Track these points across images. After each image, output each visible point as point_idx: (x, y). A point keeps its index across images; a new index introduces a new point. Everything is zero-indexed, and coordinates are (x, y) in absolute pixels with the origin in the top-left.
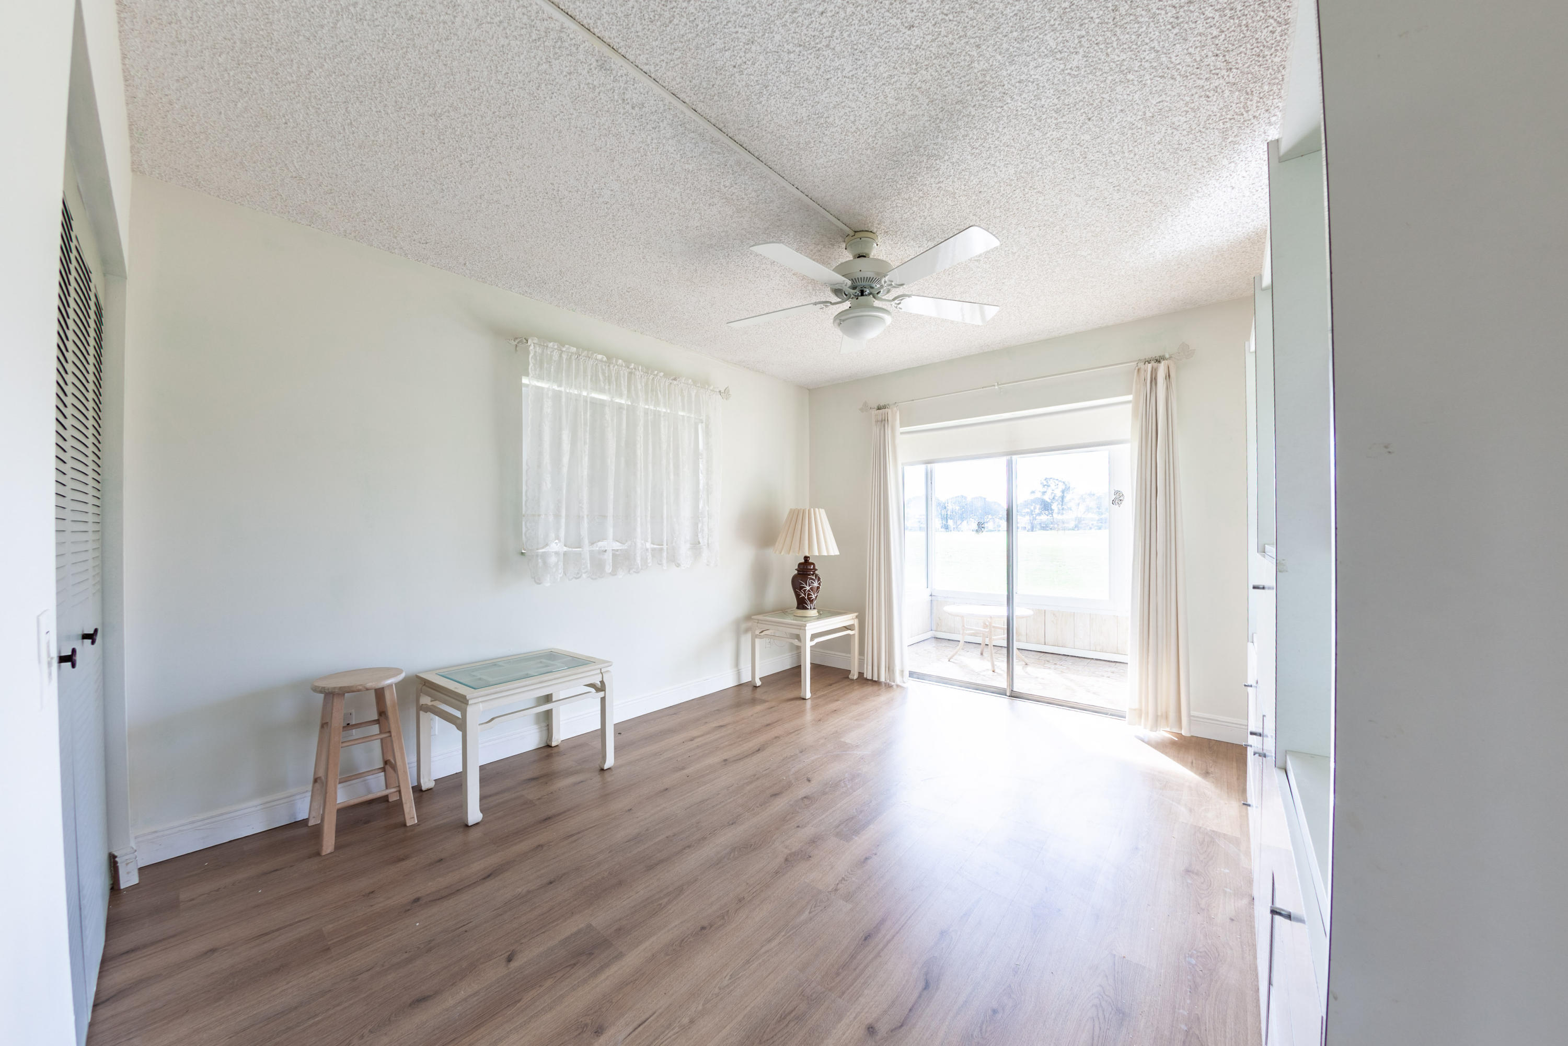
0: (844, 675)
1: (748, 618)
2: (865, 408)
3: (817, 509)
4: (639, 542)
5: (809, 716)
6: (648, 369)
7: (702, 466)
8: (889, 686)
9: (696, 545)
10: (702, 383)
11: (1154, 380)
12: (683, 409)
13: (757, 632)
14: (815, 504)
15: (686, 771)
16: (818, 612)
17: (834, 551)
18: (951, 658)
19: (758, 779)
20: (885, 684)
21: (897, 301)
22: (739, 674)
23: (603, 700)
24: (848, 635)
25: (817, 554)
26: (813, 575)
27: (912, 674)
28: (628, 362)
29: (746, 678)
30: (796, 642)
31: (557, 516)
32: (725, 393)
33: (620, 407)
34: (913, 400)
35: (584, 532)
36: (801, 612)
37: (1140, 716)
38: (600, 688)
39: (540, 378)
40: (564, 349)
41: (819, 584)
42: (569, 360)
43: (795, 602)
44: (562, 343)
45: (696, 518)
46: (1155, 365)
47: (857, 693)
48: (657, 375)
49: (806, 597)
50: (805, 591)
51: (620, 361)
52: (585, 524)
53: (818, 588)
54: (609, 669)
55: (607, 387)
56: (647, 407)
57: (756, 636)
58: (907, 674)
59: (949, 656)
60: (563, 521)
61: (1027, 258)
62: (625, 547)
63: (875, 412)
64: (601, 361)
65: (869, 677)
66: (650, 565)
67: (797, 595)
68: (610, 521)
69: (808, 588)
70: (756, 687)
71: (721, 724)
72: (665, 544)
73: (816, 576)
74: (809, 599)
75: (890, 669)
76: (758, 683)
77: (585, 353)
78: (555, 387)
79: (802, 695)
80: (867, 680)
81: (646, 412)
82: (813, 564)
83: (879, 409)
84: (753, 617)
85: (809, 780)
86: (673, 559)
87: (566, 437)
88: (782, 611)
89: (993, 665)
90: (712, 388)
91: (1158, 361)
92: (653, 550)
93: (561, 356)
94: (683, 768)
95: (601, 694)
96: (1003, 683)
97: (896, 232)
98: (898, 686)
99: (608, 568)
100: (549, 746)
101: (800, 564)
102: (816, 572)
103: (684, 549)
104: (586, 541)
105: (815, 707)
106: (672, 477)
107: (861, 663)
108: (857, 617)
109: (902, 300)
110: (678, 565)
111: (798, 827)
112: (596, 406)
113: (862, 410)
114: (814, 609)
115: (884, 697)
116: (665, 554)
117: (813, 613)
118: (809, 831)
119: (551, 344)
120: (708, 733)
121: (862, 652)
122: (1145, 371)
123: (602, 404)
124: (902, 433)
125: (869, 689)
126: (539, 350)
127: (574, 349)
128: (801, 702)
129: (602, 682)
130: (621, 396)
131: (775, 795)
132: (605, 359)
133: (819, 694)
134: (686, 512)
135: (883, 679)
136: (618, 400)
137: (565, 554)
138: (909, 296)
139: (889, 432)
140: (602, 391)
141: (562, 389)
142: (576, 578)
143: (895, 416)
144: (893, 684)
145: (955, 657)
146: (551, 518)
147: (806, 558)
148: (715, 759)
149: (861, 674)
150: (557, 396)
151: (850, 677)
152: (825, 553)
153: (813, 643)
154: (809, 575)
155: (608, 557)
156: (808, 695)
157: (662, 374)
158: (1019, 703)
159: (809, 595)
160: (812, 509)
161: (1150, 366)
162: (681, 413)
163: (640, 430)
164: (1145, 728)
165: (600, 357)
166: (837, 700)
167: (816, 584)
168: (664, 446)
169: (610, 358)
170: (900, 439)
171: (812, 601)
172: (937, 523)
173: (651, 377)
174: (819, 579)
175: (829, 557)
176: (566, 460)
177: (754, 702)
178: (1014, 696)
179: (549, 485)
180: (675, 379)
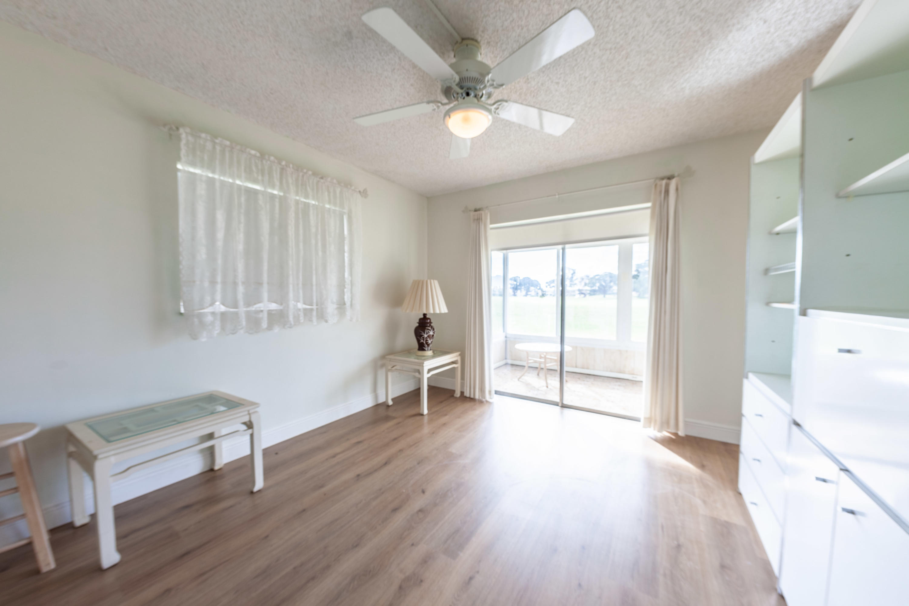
0: (450, 393)
1: (383, 357)
2: (466, 210)
3: (432, 281)
4: (292, 303)
5: (426, 430)
6: (298, 168)
7: (346, 248)
8: (481, 402)
9: (341, 306)
10: (346, 184)
11: (667, 192)
12: (329, 203)
13: (390, 367)
14: (432, 276)
15: (324, 490)
16: (433, 352)
17: (444, 309)
18: (520, 378)
19: (383, 493)
20: (479, 400)
21: (495, 106)
22: (376, 397)
23: (252, 436)
24: (454, 368)
25: (432, 312)
26: (429, 326)
27: (497, 392)
28: (279, 160)
29: (382, 399)
30: (417, 374)
31: (213, 282)
32: (364, 193)
33: (273, 196)
34: (499, 205)
35: (240, 296)
36: (421, 353)
37: (650, 422)
38: (249, 425)
39: (193, 164)
40: (217, 141)
41: (434, 333)
42: (223, 152)
43: (416, 345)
44: (214, 136)
45: (341, 286)
46: (668, 181)
47: (461, 408)
48: (306, 173)
49: (425, 342)
50: (423, 338)
51: (272, 158)
52: (241, 289)
53: (433, 335)
54: (257, 409)
55: (260, 178)
56: (297, 198)
57: (389, 370)
58: (493, 392)
59: (518, 377)
60: (219, 287)
61: (595, 83)
62: (281, 308)
63: (472, 213)
64: (255, 156)
65: (468, 395)
66: (302, 321)
67: (418, 341)
68: (265, 287)
69: (426, 336)
70: (388, 406)
71: (359, 440)
72: (315, 304)
73: (432, 327)
74: (427, 343)
75: (482, 390)
76: (390, 403)
77: (238, 147)
78: (210, 175)
79: (421, 412)
80: (466, 397)
81: (297, 202)
82: (429, 319)
83: (476, 210)
84: (387, 357)
85: (423, 492)
86: (322, 316)
87: (220, 216)
88: (407, 352)
89: (547, 383)
90: (353, 188)
91: (670, 178)
92: (305, 310)
93: (214, 148)
94: (322, 486)
95: (250, 431)
96: (557, 399)
97: (497, 43)
98: (487, 401)
99: (265, 325)
100: (212, 470)
101: (420, 319)
102: (432, 325)
103: (331, 308)
104: (241, 303)
105: (431, 421)
106: (320, 253)
107: (463, 385)
108: (460, 355)
109: (500, 105)
110: (326, 321)
111: (413, 545)
112: (251, 194)
113: (463, 211)
114: (430, 350)
115: (478, 411)
116: (314, 313)
117: (429, 353)
118: (422, 549)
119: (203, 135)
120: (348, 449)
121: (463, 378)
122: (661, 185)
123: (256, 192)
124: (492, 229)
125: (468, 405)
126: (190, 138)
127: (228, 143)
128: (421, 417)
129: (250, 422)
130: (273, 187)
131: (395, 510)
132: (258, 154)
133: (434, 409)
134: (333, 280)
135: (477, 397)
136: (270, 191)
137: (223, 314)
138: (506, 101)
139: (482, 227)
140: (255, 181)
141: (216, 176)
142: (233, 334)
143: (487, 216)
144: (484, 400)
145: (523, 377)
146: (206, 284)
147: (425, 315)
148: (349, 475)
149: (462, 393)
150: (211, 182)
151: (455, 395)
152: (438, 311)
153: (430, 375)
154: (427, 326)
155: (265, 316)
156: (426, 412)
157: (310, 173)
158: (566, 411)
159: (427, 340)
160: (429, 281)
161: (664, 182)
162: (327, 206)
163: (292, 215)
164: (654, 430)
165: (253, 152)
166: (446, 415)
167: (431, 333)
168: (313, 230)
169: (263, 155)
170: (490, 233)
171: (428, 345)
172: (510, 291)
173: (301, 174)
174: (433, 330)
175: (441, 314)
176: (220, 235)
177: (387, 418)
178: (564, 406)
179: (204, 256)
180: (322, 178)
